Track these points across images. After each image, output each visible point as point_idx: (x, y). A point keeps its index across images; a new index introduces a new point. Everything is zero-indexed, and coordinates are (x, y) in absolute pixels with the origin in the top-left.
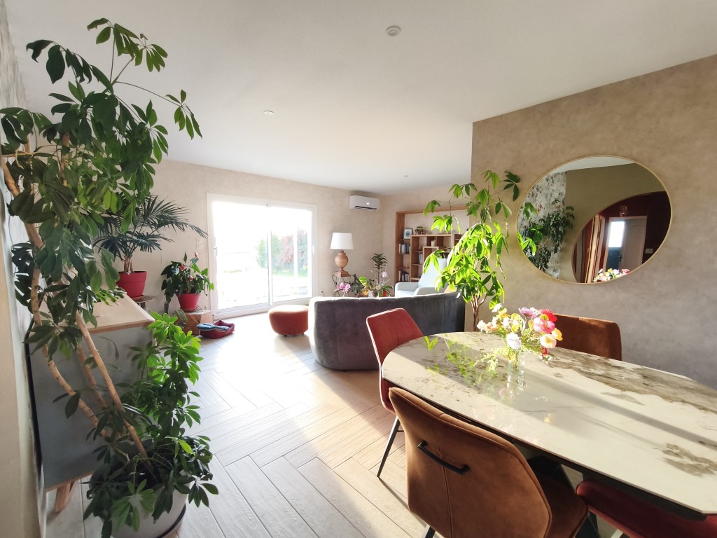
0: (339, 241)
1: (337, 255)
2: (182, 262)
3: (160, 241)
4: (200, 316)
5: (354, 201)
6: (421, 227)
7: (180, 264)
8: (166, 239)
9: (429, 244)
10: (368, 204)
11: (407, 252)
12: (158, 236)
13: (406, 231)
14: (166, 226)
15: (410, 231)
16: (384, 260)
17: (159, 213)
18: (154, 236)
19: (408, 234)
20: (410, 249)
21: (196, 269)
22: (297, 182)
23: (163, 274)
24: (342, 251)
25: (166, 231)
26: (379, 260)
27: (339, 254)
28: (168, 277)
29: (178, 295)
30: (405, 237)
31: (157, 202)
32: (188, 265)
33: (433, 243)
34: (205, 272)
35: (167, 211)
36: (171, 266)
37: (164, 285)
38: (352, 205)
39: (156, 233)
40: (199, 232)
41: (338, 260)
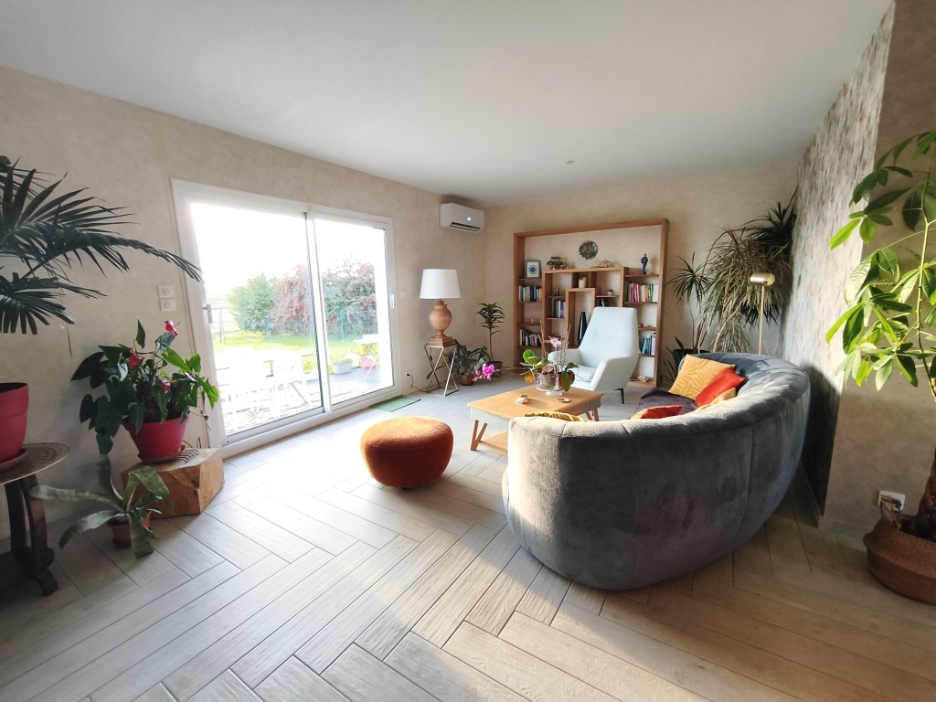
0: (435, 284)
1: (433, 309)
2: (135, 347)
3: (58, 296)
4: (196, 470)
5: (449, 213)
6: (559, 258)
7: (127, 352)
8: (76, 290)
9: (576, 285)
10: (469, 219)
11: (533, 299)
12: (52, 283)
13: (529, 265)
14: (70, 254)
15: (536, 264)
16: (497, 314)
17: (45, 221)
18: (37, 283)
19: (533, 270)
20: (540, 294)
21: (172, 358)
22: (357, 171)
23: (78, 375)
24: (441, 302)
25: (73, 268)
26: (489, 313)
27: (437, 307)
28: (95, 384)
29: (130, 428)
30: (529, 275)
31: (36, 189)
32: (149, 350)
33: (582, 283)
34: (195, 363)
35: (72, 216)
36: (98, 355)
37: (89, 410)
38: (446, 222)
39: (42, 273)
40: (184, 268)
41: (435, 318)
